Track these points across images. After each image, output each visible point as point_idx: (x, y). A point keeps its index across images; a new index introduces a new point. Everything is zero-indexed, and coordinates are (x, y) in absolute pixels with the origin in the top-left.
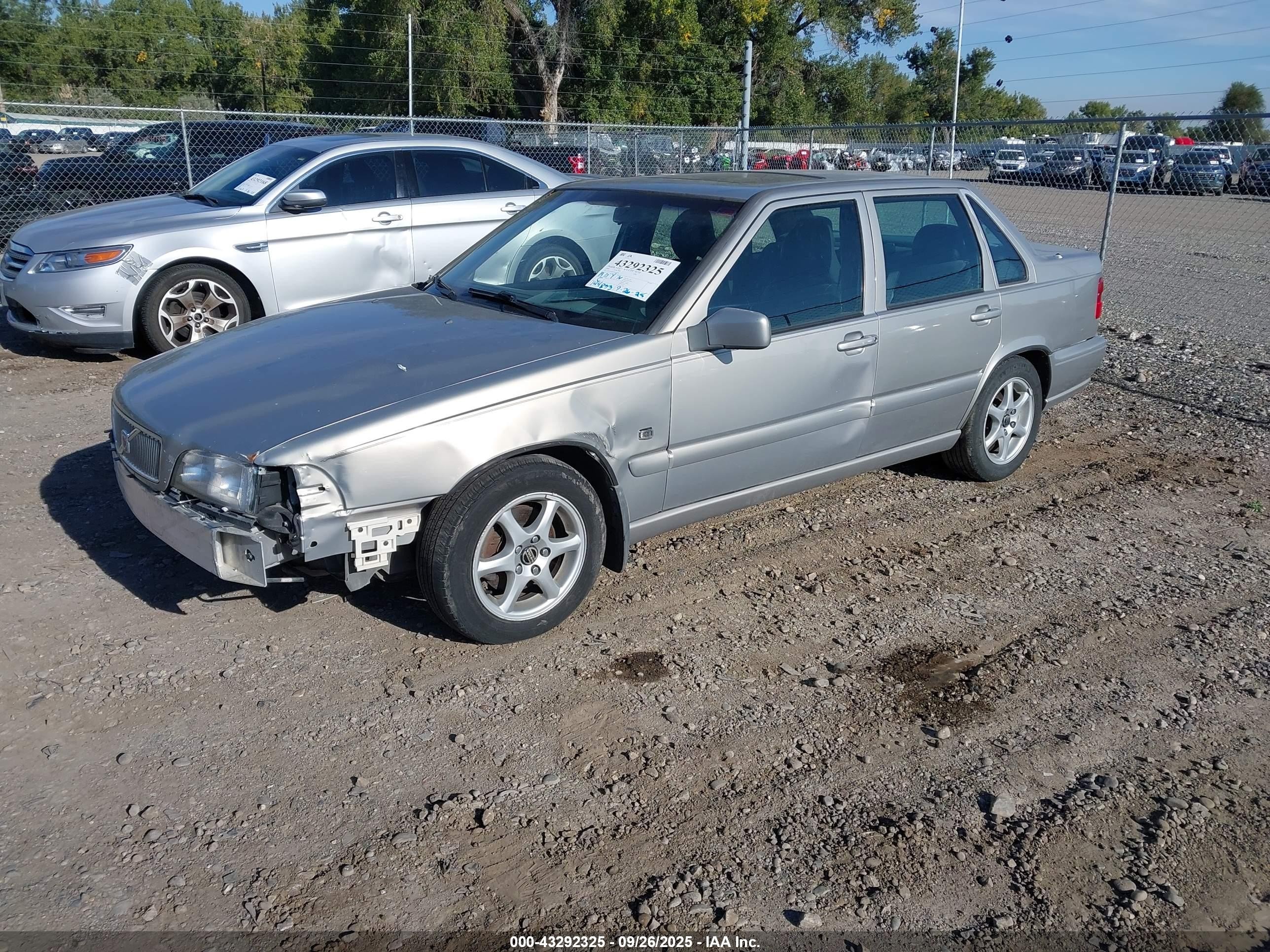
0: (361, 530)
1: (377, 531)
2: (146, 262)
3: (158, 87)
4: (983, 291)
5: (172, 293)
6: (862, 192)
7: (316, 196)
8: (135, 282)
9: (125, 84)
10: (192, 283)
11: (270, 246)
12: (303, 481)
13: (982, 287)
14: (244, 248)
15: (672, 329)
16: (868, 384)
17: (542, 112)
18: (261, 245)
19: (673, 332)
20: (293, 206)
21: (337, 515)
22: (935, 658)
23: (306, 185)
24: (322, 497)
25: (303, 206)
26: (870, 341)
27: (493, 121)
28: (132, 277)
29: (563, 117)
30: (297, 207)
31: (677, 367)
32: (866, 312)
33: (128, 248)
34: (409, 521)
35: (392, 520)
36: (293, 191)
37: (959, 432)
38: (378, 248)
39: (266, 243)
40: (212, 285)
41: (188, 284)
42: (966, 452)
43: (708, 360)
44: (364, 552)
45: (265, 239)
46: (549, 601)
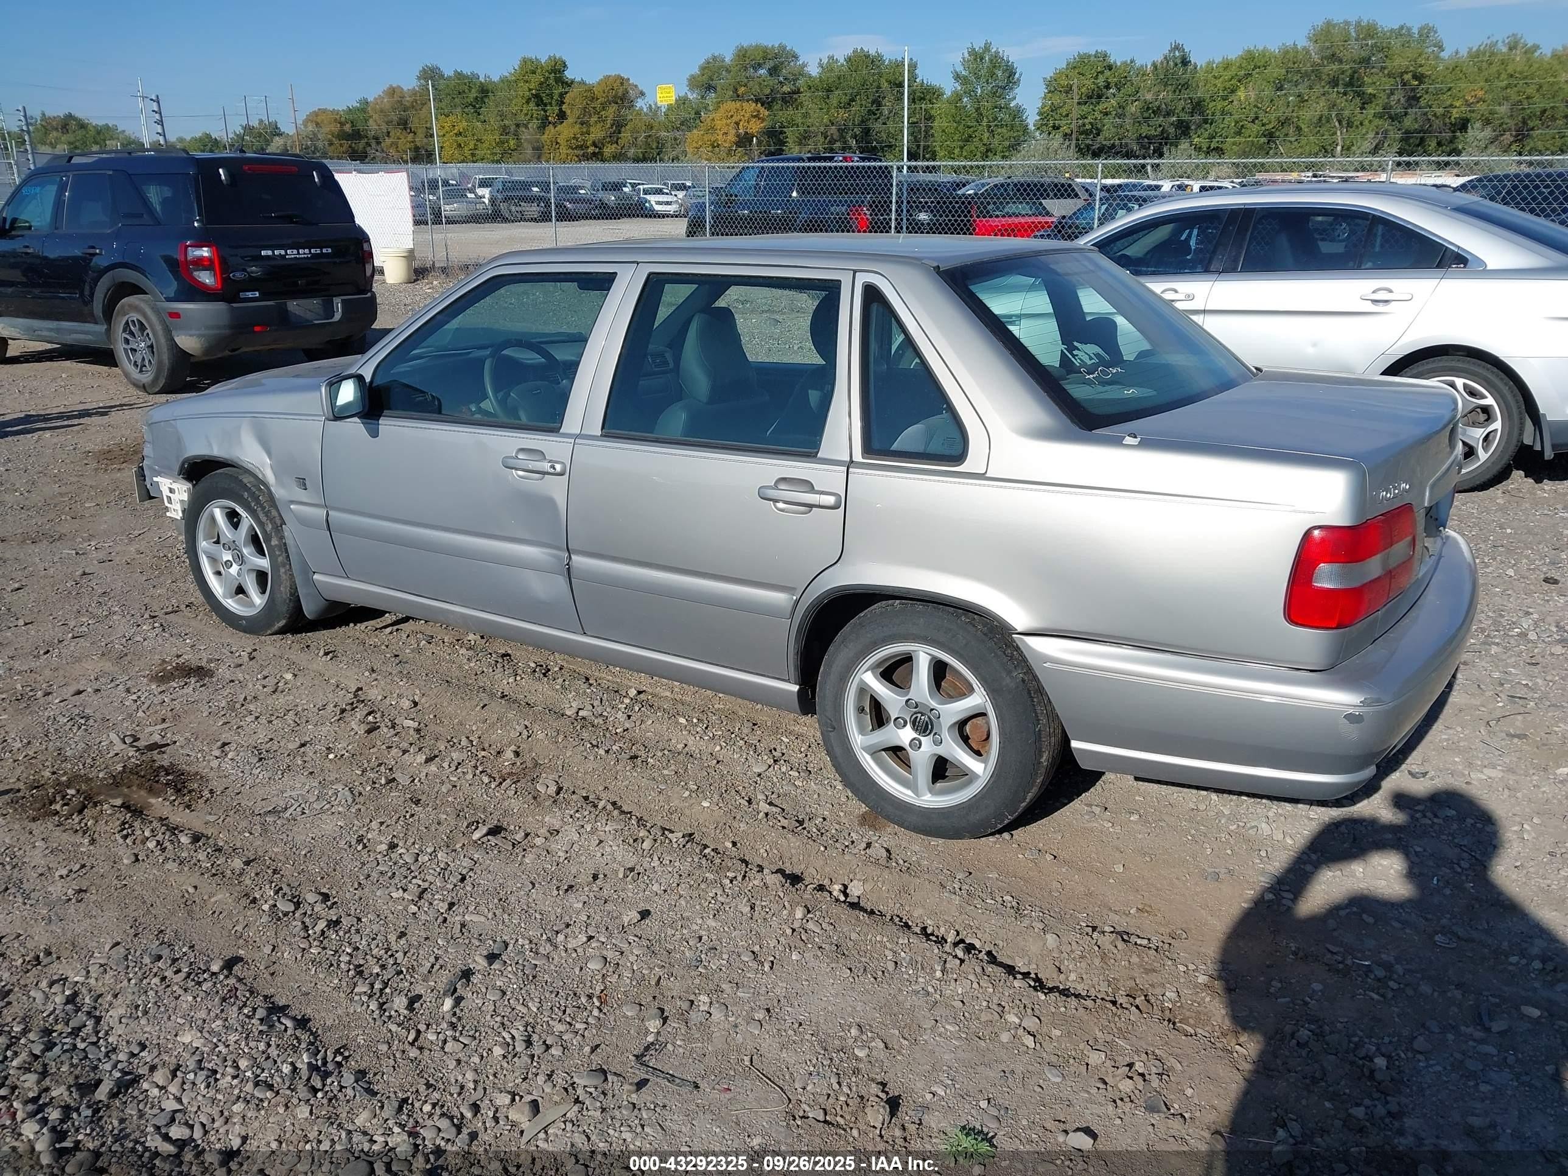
6: (638, 263)
13: (818, 448)
31: (330, 426)
32: (564, 428)
35: (175, 485)
37: (795, 688)
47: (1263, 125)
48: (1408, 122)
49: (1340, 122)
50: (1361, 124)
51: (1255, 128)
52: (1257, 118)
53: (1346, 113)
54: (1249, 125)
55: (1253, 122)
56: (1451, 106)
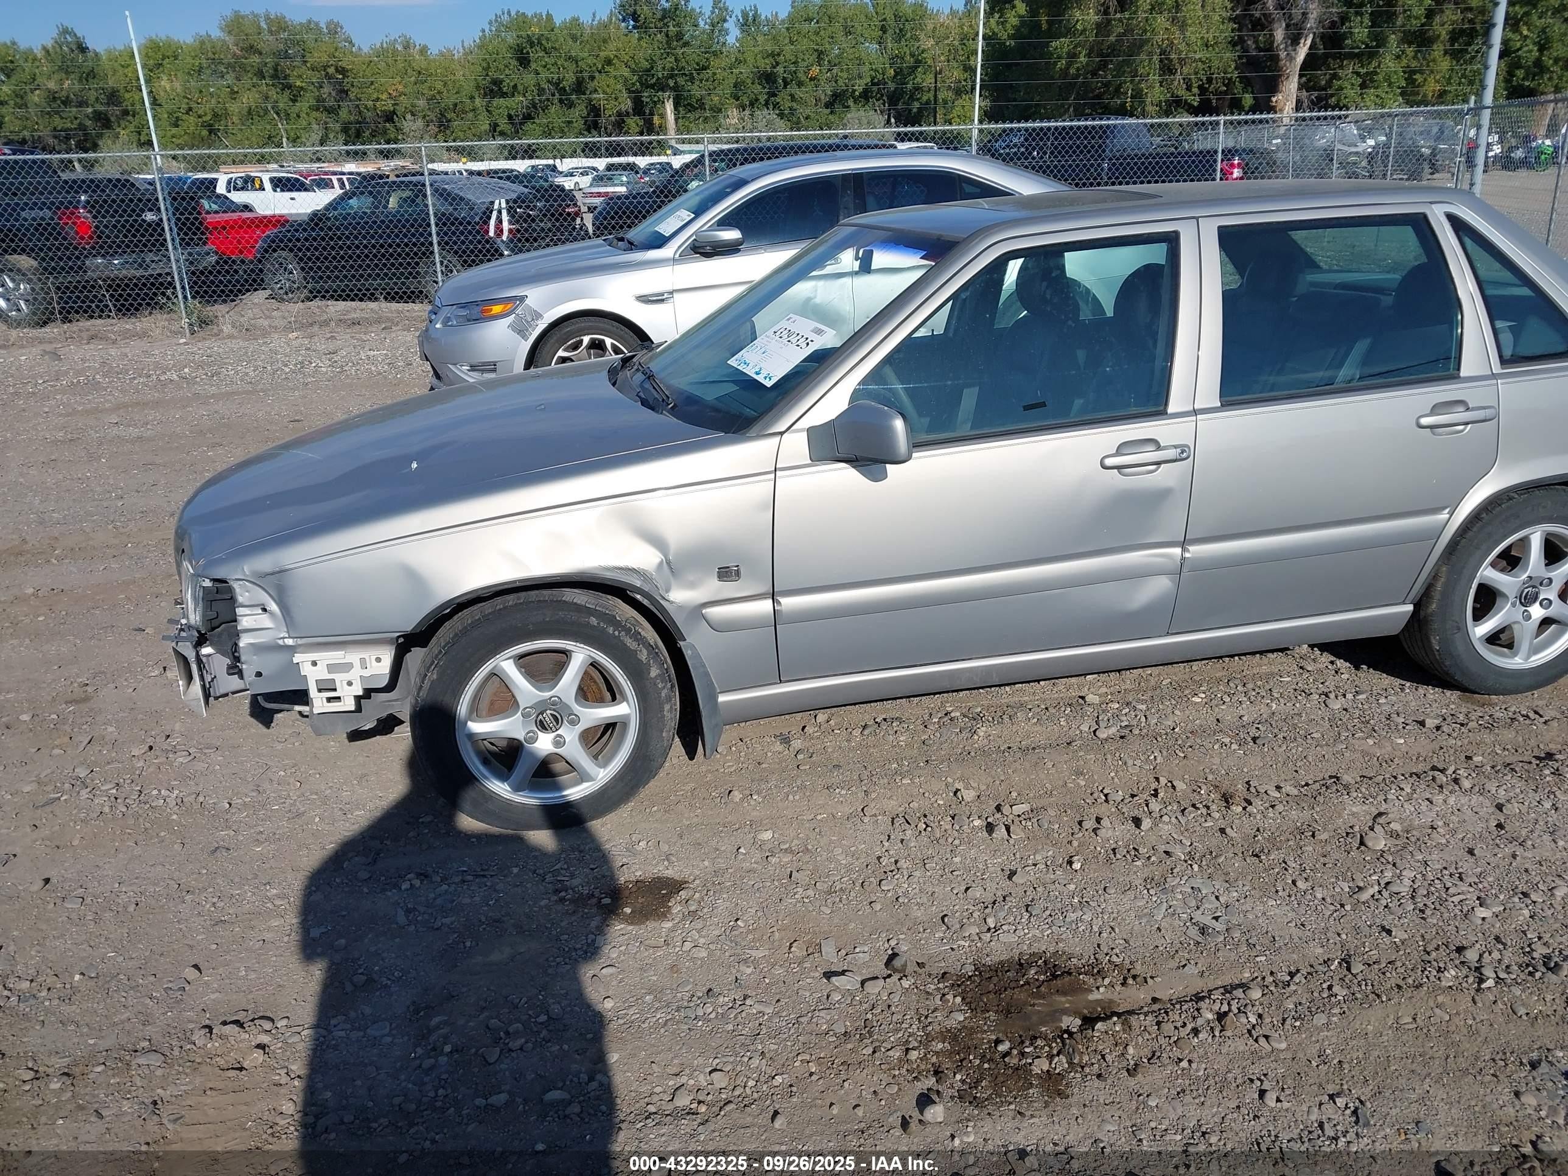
0: (314, 663)
1: (332, 668)
2: (538, 316)
3: (827, 106)
4: (1459, 377)
5: (565, 350)
6: (1197, 218)
7: (732, 235)
8: (525, 338)
9: (794, 104)
10: (586, 339)
11: (675, 295)
12: (240, 599)
13: (1459, 369)
14: (645, 299)
15: (783, 429)
16: (1174, 522)
17: (1274, 99)
18: (666, 296)
19: (782, 433)
20: (703, 247)
21: (281, 642)
22: (1059, 982)
23: (725, 222)
24: (265, 621)
25: (714, 248)
26: (1171, 453)
27: (1132, 121)
28: (522, 332)
29: (1305, 105)
30: (708, 249)
31: (787, 484)
32: (1171, 409)
33: (522, 299)
34: (378, 660)
35: (353, 656)
36: (711, 229)
37: (1410, 608)
38: (809, 299)
39: (671, 293)
40: (608, 342)
41: (582, 341)
42: (1429, 642)
43: (844, 476)
44: (320, 690)
45: (670, 288)
46: (585, 785)
47: (200, 117)
48: (344, 114)
49: (277, 114)
50: (299, 116)
51: (192, 118)
52: (190, 109)
53: (281, 105)
54: (184, 117)
55: (187, 113)
56: (378, 99)
